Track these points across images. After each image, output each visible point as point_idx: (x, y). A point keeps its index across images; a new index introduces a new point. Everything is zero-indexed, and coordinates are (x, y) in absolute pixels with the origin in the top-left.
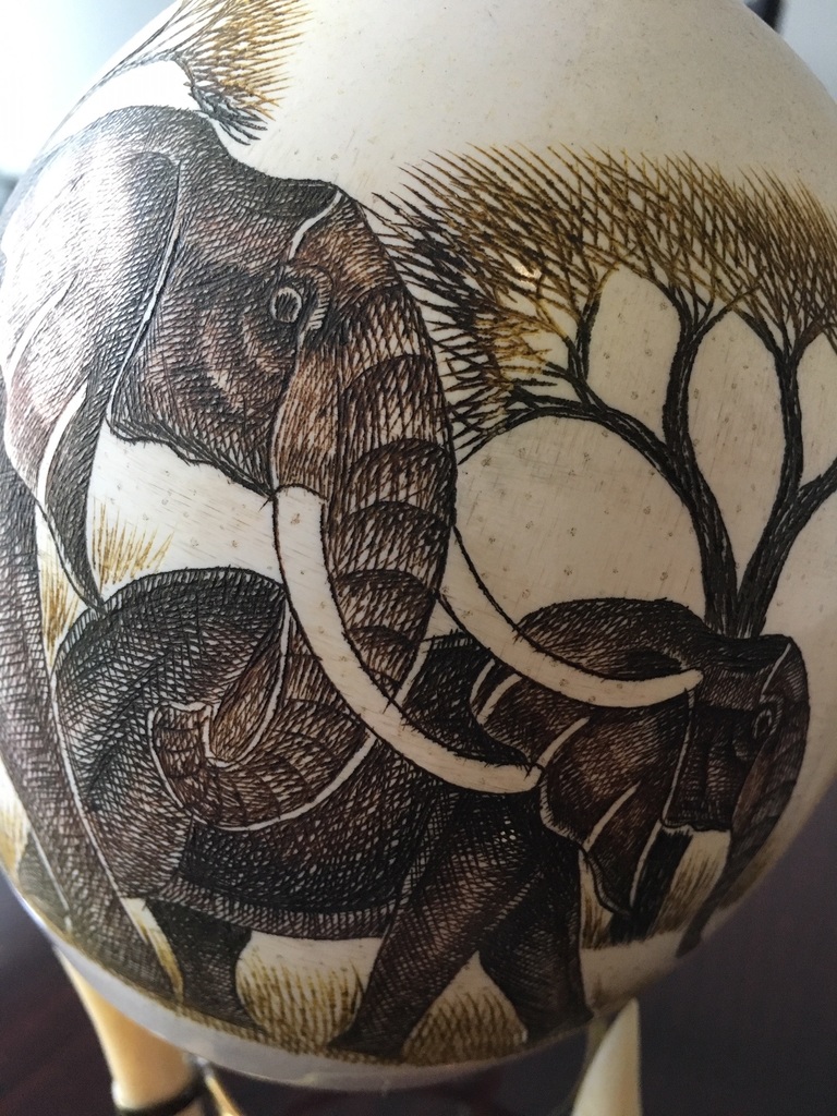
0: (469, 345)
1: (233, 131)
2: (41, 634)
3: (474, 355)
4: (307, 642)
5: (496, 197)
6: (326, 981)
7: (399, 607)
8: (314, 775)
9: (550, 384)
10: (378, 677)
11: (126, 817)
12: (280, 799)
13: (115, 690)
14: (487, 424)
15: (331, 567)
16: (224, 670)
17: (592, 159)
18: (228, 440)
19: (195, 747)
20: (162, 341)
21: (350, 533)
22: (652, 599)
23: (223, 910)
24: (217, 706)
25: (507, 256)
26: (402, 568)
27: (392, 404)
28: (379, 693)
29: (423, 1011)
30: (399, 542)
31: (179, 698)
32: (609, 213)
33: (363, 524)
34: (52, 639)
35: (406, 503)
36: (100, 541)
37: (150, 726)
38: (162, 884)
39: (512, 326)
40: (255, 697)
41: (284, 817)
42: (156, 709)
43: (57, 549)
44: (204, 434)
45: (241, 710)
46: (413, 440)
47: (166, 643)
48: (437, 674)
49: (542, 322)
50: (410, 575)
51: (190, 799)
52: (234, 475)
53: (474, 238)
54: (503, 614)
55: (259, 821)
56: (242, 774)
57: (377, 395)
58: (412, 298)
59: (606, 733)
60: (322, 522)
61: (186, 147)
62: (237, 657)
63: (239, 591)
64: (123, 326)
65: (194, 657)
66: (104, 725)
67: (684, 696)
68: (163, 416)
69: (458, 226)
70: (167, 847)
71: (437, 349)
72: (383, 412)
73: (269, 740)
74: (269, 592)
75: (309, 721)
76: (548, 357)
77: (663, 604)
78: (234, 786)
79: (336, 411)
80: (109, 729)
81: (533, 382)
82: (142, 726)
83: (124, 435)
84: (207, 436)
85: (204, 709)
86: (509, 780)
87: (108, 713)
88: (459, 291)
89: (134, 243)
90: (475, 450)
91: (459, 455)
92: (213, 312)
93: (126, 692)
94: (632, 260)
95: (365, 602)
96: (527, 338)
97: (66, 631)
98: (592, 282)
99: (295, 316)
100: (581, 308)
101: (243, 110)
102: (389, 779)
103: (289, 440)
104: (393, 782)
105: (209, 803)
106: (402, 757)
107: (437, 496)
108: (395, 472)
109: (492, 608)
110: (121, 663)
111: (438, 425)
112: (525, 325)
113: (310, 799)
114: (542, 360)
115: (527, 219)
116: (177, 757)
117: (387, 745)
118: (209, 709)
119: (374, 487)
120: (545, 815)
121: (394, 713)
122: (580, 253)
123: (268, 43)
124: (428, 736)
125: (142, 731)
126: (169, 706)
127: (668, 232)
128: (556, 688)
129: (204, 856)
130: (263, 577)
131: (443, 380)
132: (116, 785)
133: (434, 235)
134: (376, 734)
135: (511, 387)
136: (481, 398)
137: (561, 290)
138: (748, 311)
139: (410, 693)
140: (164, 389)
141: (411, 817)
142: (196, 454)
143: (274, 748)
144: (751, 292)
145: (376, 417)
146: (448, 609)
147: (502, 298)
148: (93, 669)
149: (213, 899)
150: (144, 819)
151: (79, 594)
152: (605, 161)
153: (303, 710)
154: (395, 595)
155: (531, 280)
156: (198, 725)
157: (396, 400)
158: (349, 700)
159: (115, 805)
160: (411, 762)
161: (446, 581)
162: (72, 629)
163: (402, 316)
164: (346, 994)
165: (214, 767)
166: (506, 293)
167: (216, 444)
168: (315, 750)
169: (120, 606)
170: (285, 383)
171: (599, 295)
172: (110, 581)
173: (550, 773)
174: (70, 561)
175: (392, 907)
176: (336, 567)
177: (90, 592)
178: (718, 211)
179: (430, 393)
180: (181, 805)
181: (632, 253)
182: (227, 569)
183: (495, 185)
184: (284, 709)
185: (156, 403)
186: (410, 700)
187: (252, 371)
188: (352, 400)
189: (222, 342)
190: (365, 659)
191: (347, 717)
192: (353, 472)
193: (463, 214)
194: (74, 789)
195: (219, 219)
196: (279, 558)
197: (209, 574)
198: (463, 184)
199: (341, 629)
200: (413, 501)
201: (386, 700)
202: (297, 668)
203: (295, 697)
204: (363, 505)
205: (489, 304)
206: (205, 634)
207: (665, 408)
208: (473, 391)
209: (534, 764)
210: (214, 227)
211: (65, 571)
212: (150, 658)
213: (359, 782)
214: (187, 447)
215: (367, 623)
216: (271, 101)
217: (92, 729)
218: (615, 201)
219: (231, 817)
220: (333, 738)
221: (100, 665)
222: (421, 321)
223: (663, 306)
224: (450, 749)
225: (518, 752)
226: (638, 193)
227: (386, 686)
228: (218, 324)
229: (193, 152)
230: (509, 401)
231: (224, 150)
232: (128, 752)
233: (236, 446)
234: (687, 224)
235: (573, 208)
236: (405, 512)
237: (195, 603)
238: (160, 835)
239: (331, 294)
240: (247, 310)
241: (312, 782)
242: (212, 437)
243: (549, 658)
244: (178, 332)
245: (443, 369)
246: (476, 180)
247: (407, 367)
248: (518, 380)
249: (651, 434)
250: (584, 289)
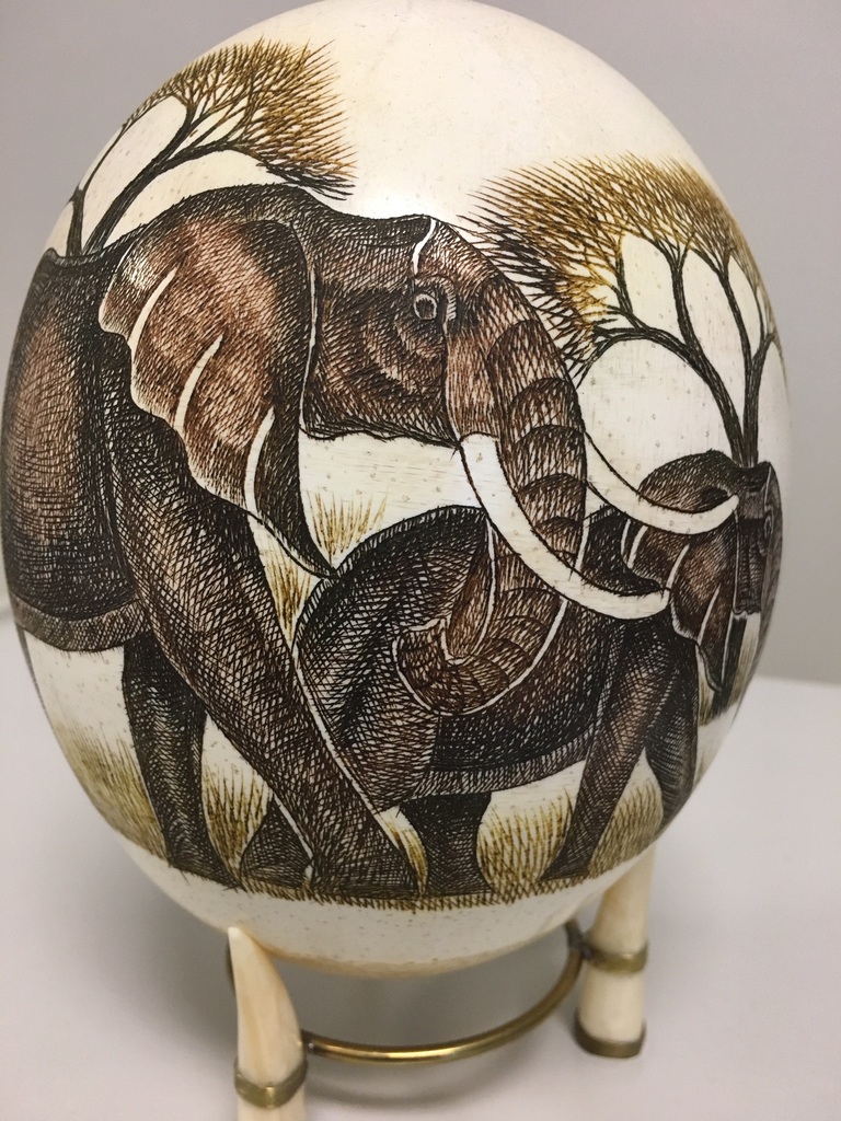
0: (558, 305)
1: (327, 192)
2: (276, 619)
3: (564, 311)
4: (508, 545)
5: (537, 201)
6: (547, 812)
7: (564, 500)
8: (530, 644)
9: (614, 320)
10: (561, 555)
11: (380, 739)
12: (507, 673)
13: (359, 636)
14: (586, 357)
15: (513, 485)
16: (450, 587)
17: (582, 165)
18: (412, 416)
19: (436, 656)
20: (333, 357)
21: (519, 457)
22: (705, 451)
23: (469, 784)
24: (449, 617)
25: (561, 240)
26: (560, 471)
27: (523, 358)
28: (564, 566)
29: (608, 817)
30: (553, 453)
31: (417, 621)
32: (606, 199)
33: (527, 447)
34: (288, 617)
35: (551, 425)
36: (321, 523)
37: (395, 653)
38: (414, 784)
39: (579, 286)
40: (477, 600)
41: (512, 686)
42: (398, 638)
43: (280, 542)
44: (392, 416)
45: (469, 614)
46: (544, 379)
47: (398, 583)
48: (598, 540)
49: (595, 279)
50: (566, 474)
51: (437, 699)
52: (425, 439)
53: (536, 232)
54: (628, 485)
55: (493, 696)
56: (476, 664)
57: (511, 355)
58: (510, 281)
59: (700, 553)
60: (498, 455)
61: (290, 211)
62: (459, 573)
63: (450, 523)
64: (292, 356)
65: (424, 585)
66: (352, 669)
67: (732, 517)
68: (353, 411)
69: (522, 226)
70: (419, 749)
71: (539, 313)
72: (518, 365)
73: (493, 629)
74: (474, 516)
75: (520, 604)
76: (607, 302)
77: (711, 453)
78: (472, 675)
79: (486, 373)
80: (357, 671)
81: (604, 321)
82: (388, 656)
83: (322, 436)
84: (395, 416)
85: (439, 622)
86: (652, 604)
87: (355, 657)
88: (539, 270)
89: (276, 292)
90: (584, 376)
91: (575, 382)
92: (369, 326)
93: (369, 634)
94: (630, 227)
95: (541, 503)
96: (592, 292)
97: (302, 605)
98: (613, 245)
99: (435, 313)
100: (614, 265)
101: (327, 175)
102: (580, 629)
103: (458, 402)
104: (584, 630)
105: (453, 697)
106: (587, 609)
107: (570, 414)
108: (538, 404)
109: (621, 483)
110: (360, 612)
111: (556, 365)
112: (587, 284)
113: (530, 664)
114: (604, 305)
115: (562, 213)
116: (421, 670)
117: (576, 603)
118: (443, 621)
119: (527, 419)
120: (676, 623)
121: (576, 578)
122: (601, 229)
123: (318, 123)
124: (601, 588)
125: (388, 660)
126: (410, 631)
127: (640, 205)
128: (667, 528)
129: (451, 743)
130: (465, 507)
131: (550, 333)
132: (368, 715)
133: (509, 236)
134: (567, 598)
135: (592, 328)
136: (577, 339)
137: (599, 256)
138: (696, 248)
139: (584, 559)
140: (347, 392)
141: (597, 653)
142: (390, 433)
143: (498, 633)
144: (693, 236)
145: (514, 369)
146: (595, 491)
147: (567, 268)
148: (335, 627)
149: (459, 778)
150: (397, 734)
151: (309, 571)
152: (590, 165)
153: (515, 597)
154: (560, 492)
155: (580, 253)
156: (437, 638)
157: (524, 355)
158: (545, 580)
159: (368, 733)
160: (593, 611)
161: (589, 473)
162: (308, 602)
163: (509, 296)
164: (560, 820)
165: (454, 665)
166: (569, 265)
167: (404, 420)
168: (528, 624)
169: (351, 568)
170: (444, 362)
171: (620, 255)
172: (338, 551)
173: (675, 591)
174: (295, 548)
175: (591, 731)
176: (516, 484)
177: (319, 564)
178: (658, 186)
179: (544, 344)
180: (429, 708)
181: (627, 222)
182: (437, 510)
183: (533, 193)
184: (501, 601)
185: (344, 404)
186: (585, 565)
187: (415, 360)
188: (494, 362)
189: (384, 345)
190: (550, 544)
191: (546, 592)
192: (510, 413)
193: (522, 217)
194: (326, 736)
195: (347, 258)
196: (475, 490)
197: (423, 518)
198: (514, 197)
199: (530, 528)
200: (555, 422)
201: (569, 570)
202: (505, 567)
203: (507, 589)
204: (523, 434)
205: (561, 275)
206: (429, 565)
207: (679, 320)
208: (570, 336)
209: (665, 588)
210: (344, 265)
211: (292, 557)
212: (386, 599)
213: (562, 638)
214: (382, 430)
215: (546, 518)
216: (346, 165)
217: (340, 677)
218: (606, 190)
219: (472, 702)
220: (538, 611)
221: (343, 620)
222: (522, 295)
223: (657, 254)
224: (615, 593)
225: (654, 582)
226: (615, 182)
227: (567, 559)
228: (377, 334)
229: (299, 214)
230: (594, 337)
231: (327, 207)
232: (377, 682)
233: (420, 417)
234: (648, 197)
235: (584, 199)
236: (551, 431)
237: (418, 543)
238: (413, 741)
239: (455, 292)
240: (396, 317)
241: (529, 651)
242: (399, 416)
243: (661, 508)
244: (345, 347)
245: (548, 326)
246: (520, 193)
247: (525, 330)
248: (595, 322)
249: (677, 340)
250: (611, 252)
